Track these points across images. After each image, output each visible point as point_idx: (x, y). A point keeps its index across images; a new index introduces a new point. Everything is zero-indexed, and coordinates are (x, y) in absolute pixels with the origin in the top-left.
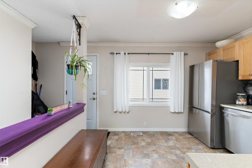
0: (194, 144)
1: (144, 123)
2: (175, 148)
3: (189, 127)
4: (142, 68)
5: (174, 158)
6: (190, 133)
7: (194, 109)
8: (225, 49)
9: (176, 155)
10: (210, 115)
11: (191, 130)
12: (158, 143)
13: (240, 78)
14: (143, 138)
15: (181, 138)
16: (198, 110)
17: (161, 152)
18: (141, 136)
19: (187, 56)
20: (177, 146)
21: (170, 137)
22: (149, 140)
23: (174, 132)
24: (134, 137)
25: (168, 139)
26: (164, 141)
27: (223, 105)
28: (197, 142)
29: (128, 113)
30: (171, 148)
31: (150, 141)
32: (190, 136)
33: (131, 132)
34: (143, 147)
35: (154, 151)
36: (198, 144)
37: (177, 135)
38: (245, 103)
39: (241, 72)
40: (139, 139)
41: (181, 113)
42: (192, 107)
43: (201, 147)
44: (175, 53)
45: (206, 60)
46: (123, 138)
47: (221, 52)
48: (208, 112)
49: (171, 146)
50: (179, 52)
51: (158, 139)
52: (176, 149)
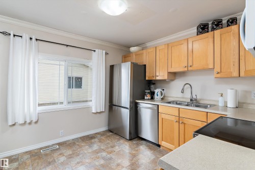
0: (116, 141)
1: (61, 131)
2: (100, 150)
3: (109, 124)
4: (58, 63)
5: (102, 162)
6: (110, 131)
7: (114, 107)
8: (137, 54)
9: (104, 158)
10: (129, 110)
11: (112, 127)
12: (82, 152)
13: (147, 79)
14: (61, 152)
15: (103, 138)
16: (117, 107)
17: (87, 161)
18: (57, 149)
19: (108, 55)
20: (102, 148)
21: (93, 141)
22: (69, 152)
23: (96, 133)
24: (46, 155)
25: (92, 143)
26: (87, 147)
27: (138, 101)
28: (118, 137)
29: (36, 122)
30: (96, 152)
31: (71, 153)
32: (111, 133)
33: (41, 149)
34: (62, 163)
35: (78, 163)
36: (119, 140)
37: (99, 136)
38: (150, 98)
39: (147, 74)
40: (56, 155)
41: (102, 112)
42: (112, 105)
43: (122, 141)
44: (97, 50)
45: (122, 62)
46: (28, 162)
47: (134, 56)
48: (127, 108)
49: (96, 150)
50: (101, 51)
51: (81, 147)
52: (101, 152)
